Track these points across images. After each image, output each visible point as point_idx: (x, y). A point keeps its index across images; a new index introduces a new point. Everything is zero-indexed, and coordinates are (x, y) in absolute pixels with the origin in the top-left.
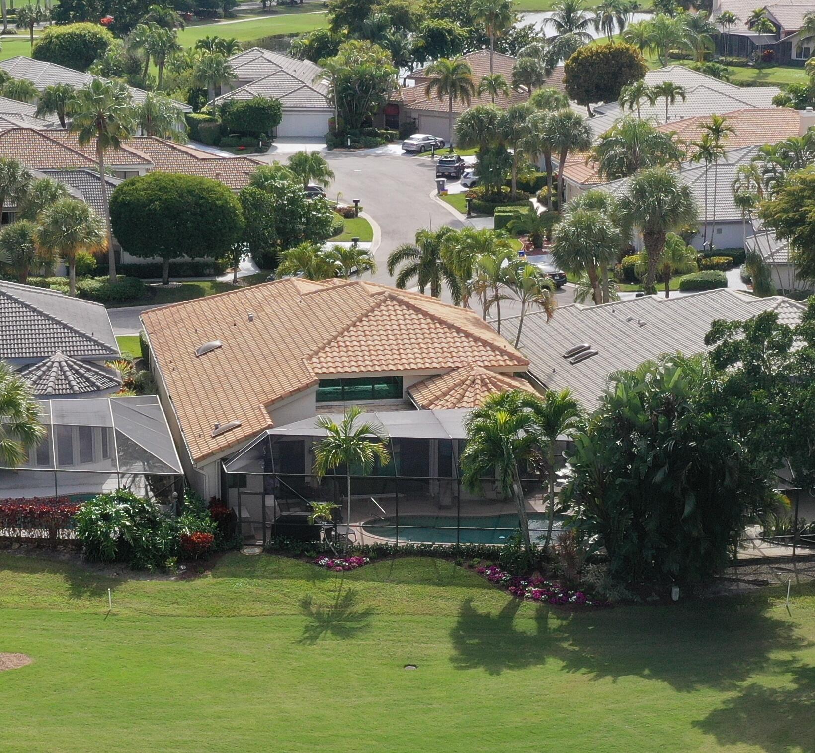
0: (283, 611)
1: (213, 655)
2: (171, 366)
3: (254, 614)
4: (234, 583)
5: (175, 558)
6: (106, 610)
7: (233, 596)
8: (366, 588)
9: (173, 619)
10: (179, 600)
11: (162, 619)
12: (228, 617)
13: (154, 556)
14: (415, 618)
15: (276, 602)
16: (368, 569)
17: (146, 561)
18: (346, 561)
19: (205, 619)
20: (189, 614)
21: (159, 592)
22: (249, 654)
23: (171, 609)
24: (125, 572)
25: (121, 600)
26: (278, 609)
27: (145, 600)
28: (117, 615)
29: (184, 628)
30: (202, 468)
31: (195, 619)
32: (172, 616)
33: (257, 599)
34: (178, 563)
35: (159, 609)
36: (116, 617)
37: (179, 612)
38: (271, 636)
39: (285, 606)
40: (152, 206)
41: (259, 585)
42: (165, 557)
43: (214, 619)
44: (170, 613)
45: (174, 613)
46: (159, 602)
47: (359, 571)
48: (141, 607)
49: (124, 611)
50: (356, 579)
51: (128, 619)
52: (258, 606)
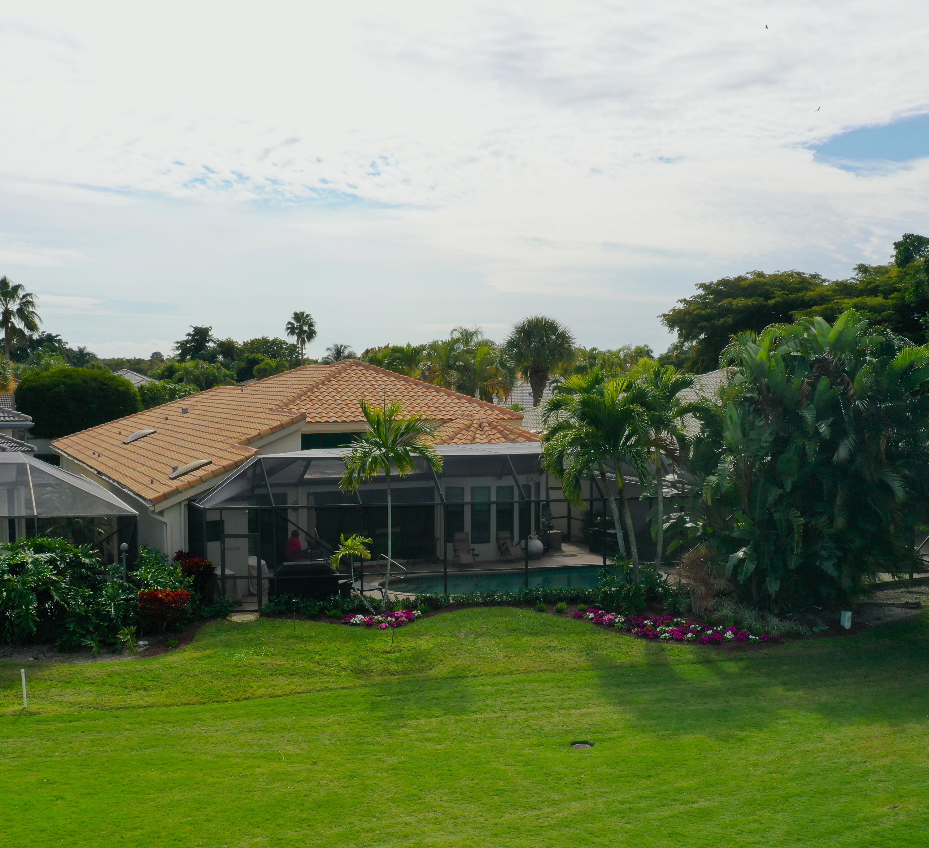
0: (325, 685)
1: (233, 761)
2: (96, 455)
3: (280, 693)
4: (232, 655)
5: (133, 629)
6: (17, 708)
7: (236, 671)
8: (436, 645)
9: (141, 711)
10: (146, 684)
11: (123, 713)
12: (237, 700)
13: (97, 627)
14: (532, 676)
15: (309, 674)
16: (426, 622)
17: (84, 636)
18: (391, 616)
19: (199, 707)
20: (169, 701)
21: (109, 676)
22: (298, 751)
23: (134, 698)
24: (47, 655)
25: (44, 692)
26: (316, 682)
27: (87, 688)
28: (39, 713)
29: (163, 722)
30: (161, 513)
31: (181, 708)
32: (139, 707)
33: (276, 672)
34: (138, 635)
35: (115, 700)
36: (37, 717)
37: (151, 700)
38: (321, 720)
39: (324, 679)
40: (57, 389)
41: (273, 655)
42: (114, 630)
43: (215, 706)
44: (134, 703)
45: (141, 702)
46: (113, 689)
47: (413, 626)
48: (82, 699)
49: (50, 708)
50: (417, 635)
51: (59, 718)
52: (282, 681)
